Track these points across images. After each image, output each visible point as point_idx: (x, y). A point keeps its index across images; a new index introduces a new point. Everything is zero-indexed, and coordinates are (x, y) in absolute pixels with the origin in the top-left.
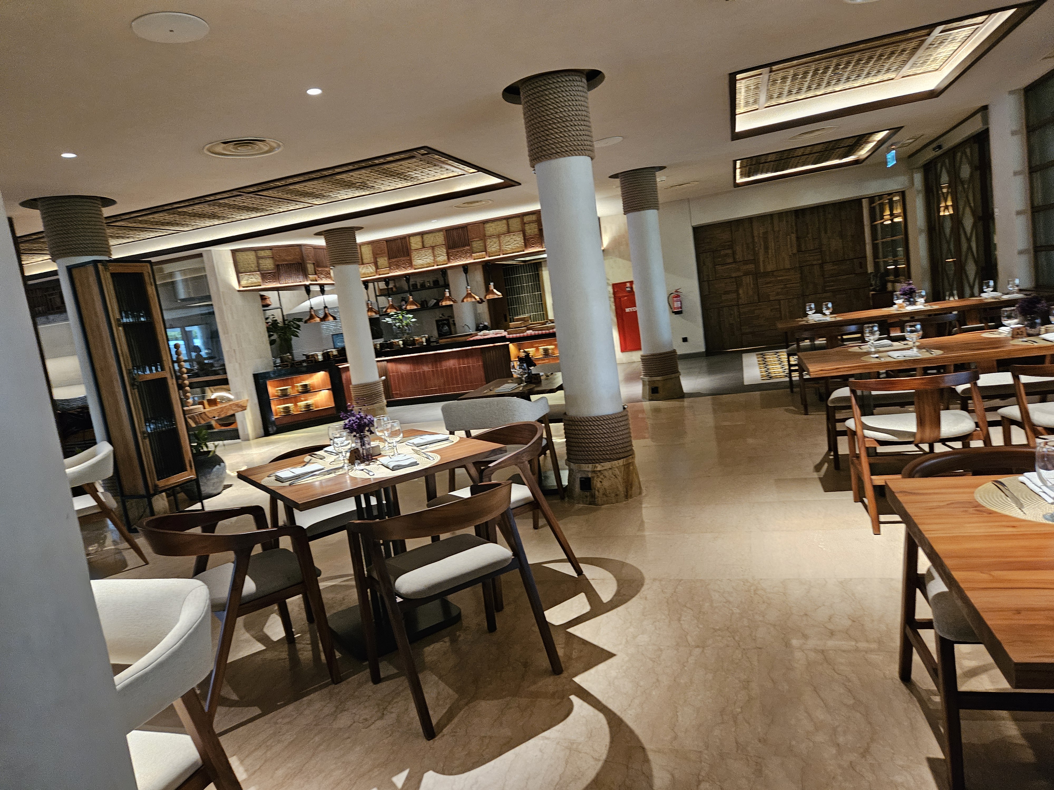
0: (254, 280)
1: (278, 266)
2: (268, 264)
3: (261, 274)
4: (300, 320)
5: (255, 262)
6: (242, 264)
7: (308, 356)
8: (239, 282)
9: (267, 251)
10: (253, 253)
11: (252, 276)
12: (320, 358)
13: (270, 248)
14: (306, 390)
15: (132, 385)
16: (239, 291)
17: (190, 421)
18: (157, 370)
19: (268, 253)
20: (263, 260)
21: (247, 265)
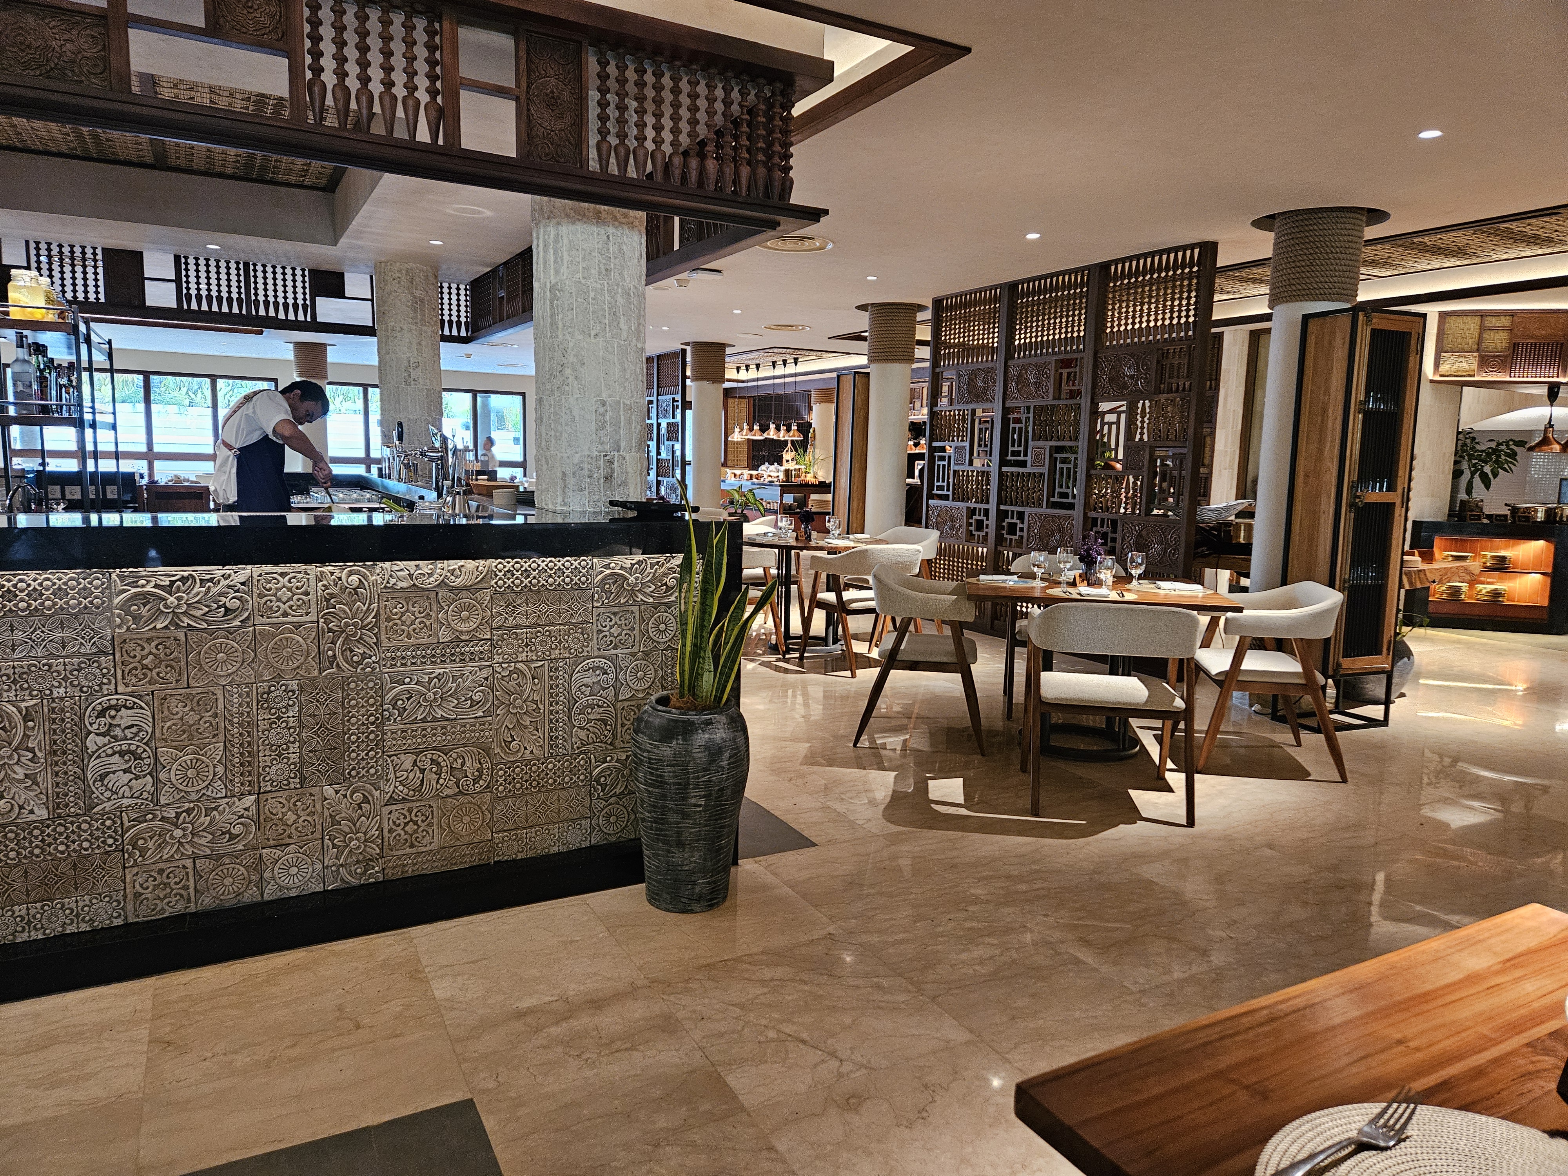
0: (1465, 366)
1: (1515, 346)
2: (1498, 341)
3: (1481, 356)
4: (1521, 444)
5: (1476, 335)
6: (1451, 337)
7: (1514, 510)
8: (1437, 365)
9: (1503, 318)
10: (1477, 320)
11: (1463, 359)
12: (1540, 516)
13: (1512, 314)
14: (1501, 566)
15: (1352, 505)
16: (1432, 381)
17: (1405, 579)
18: (1381, 489)
19: (1505, 321)
20: (1492, 333)
21: (1459, 340)
